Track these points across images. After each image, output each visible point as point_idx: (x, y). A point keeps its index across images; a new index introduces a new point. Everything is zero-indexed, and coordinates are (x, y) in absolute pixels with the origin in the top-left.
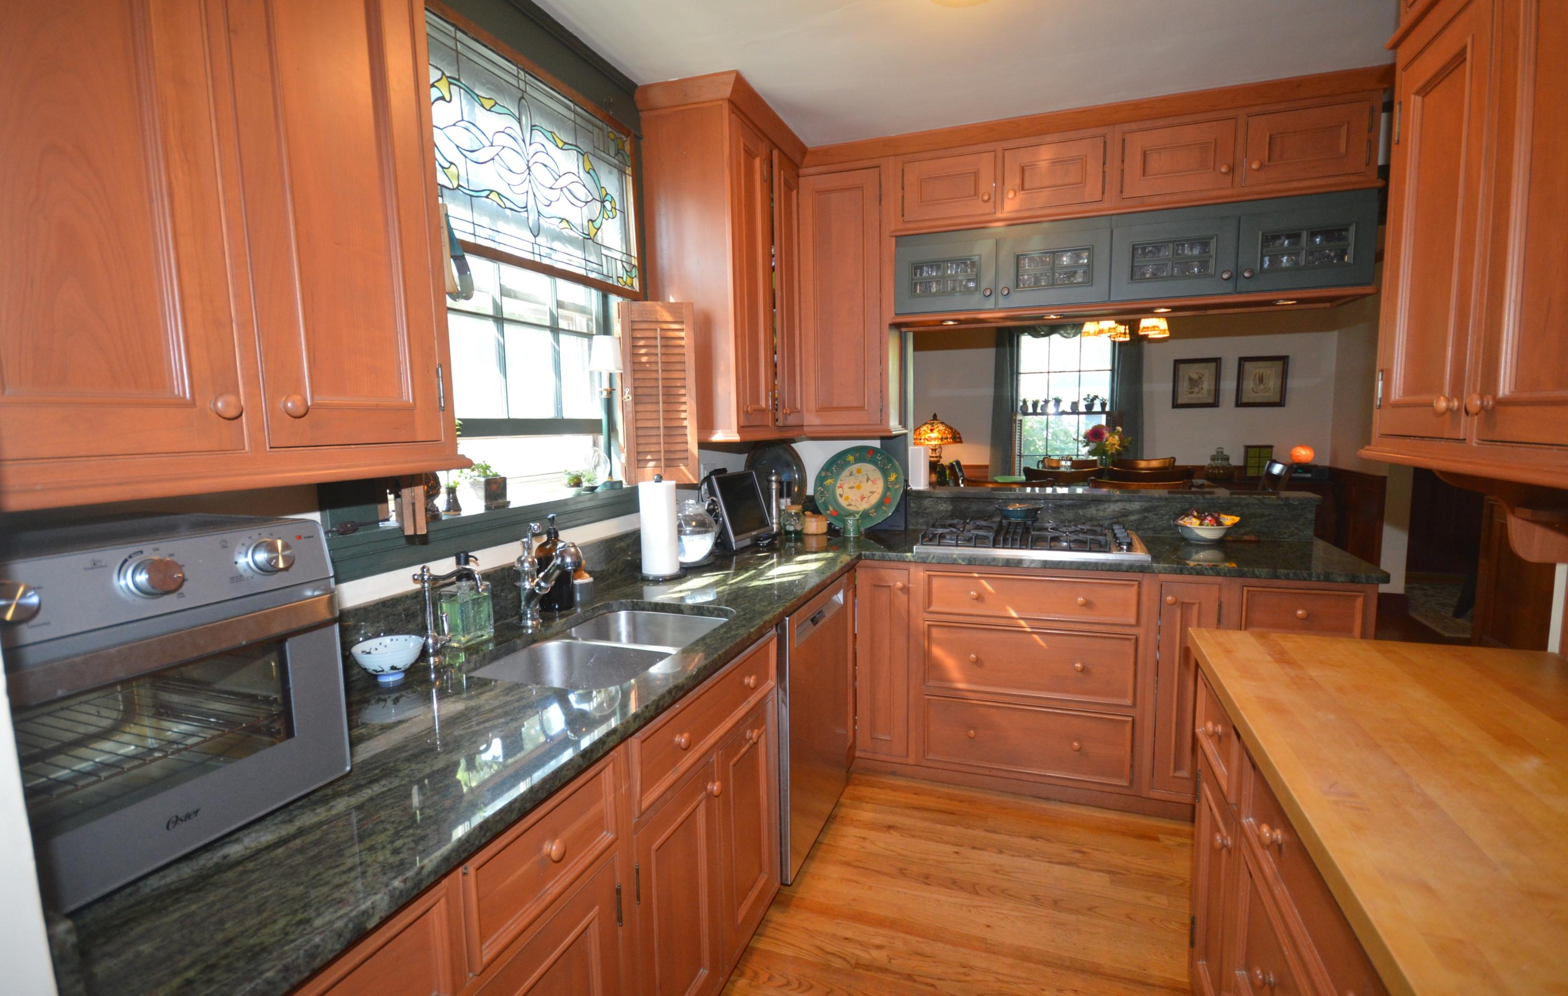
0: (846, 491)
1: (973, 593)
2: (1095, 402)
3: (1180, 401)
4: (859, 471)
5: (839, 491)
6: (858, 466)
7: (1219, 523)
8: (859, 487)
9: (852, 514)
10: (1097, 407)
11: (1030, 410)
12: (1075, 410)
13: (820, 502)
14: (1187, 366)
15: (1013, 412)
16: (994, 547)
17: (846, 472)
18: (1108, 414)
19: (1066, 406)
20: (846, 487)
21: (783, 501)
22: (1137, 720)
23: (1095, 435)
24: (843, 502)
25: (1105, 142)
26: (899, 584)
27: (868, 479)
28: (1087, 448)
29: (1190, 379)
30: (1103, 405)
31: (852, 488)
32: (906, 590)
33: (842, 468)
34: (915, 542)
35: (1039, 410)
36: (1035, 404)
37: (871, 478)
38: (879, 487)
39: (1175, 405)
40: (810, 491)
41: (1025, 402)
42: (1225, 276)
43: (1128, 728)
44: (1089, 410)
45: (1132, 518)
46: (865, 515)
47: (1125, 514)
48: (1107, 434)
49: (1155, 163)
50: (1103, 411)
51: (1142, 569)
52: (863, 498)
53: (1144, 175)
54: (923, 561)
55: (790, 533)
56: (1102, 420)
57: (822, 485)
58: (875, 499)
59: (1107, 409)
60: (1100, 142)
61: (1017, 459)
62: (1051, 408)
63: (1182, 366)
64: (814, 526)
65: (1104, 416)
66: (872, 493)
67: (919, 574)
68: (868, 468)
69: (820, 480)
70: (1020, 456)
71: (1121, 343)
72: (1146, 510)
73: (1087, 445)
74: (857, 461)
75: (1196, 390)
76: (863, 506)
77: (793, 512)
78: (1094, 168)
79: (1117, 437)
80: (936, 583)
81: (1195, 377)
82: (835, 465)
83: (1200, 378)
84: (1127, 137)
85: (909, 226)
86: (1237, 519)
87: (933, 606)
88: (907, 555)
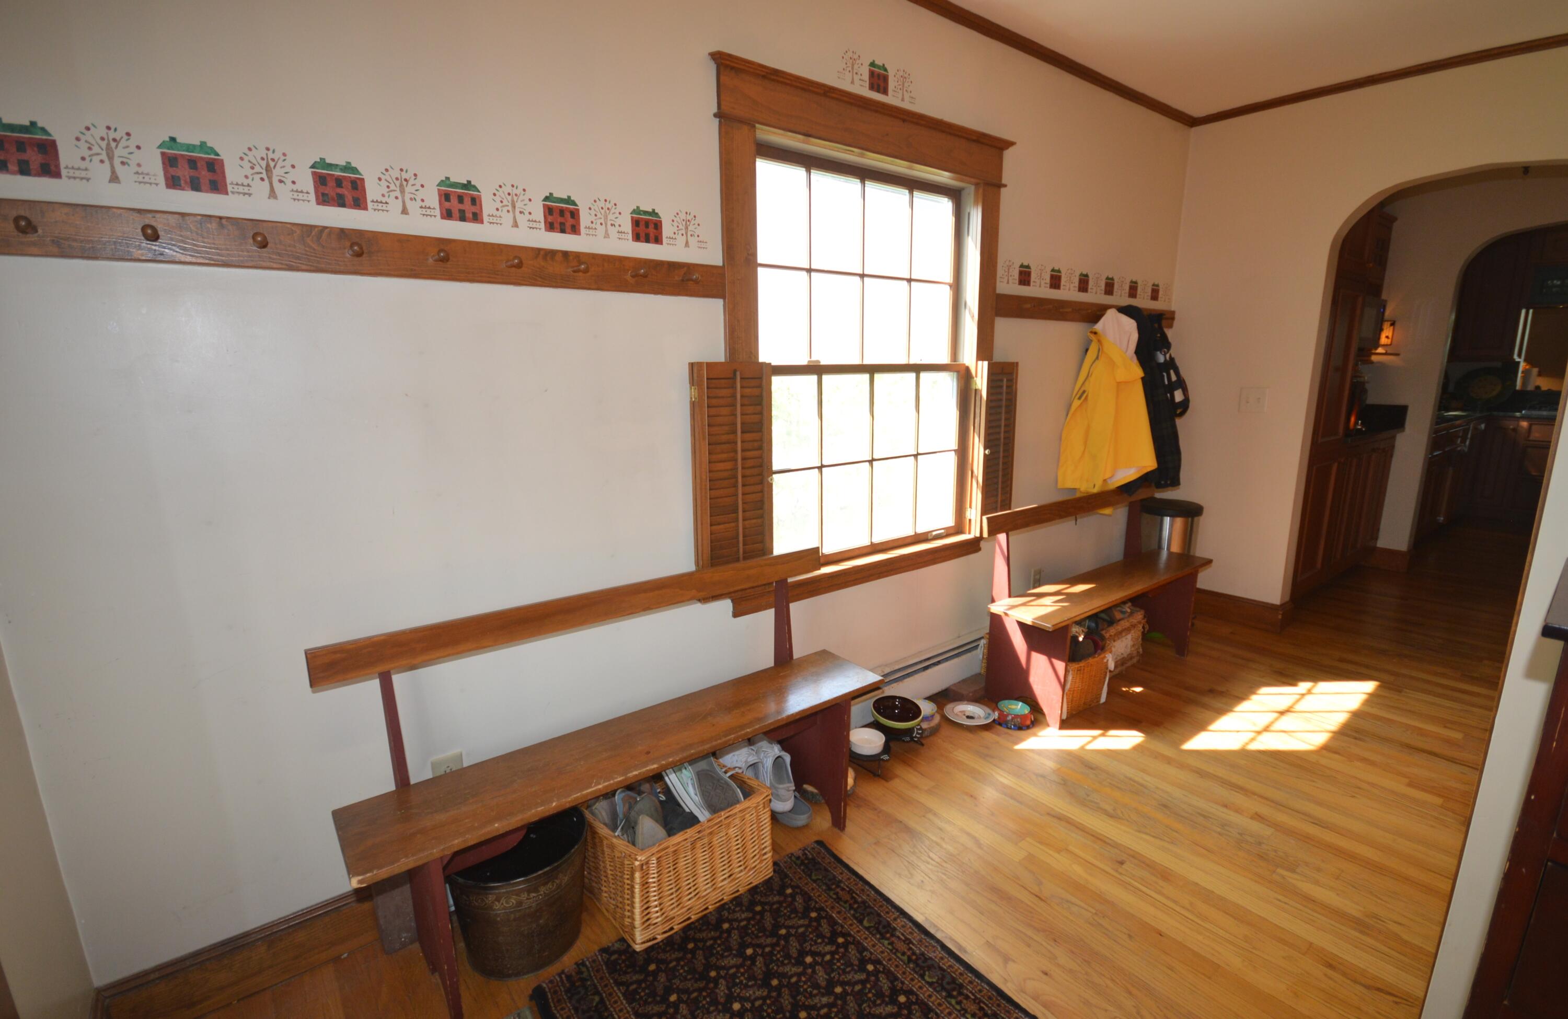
0: (1476, 389)
4: (1486, 379)
5: (1471, 389)
6: (1485, 377)
8: (1484, 387)
9: (1482, 397)
13: (1458, 394)
17: (1478, 379)
20: (1476, 387)
24: (1473, 395)
26: (1511, 427)
27: (1491, 383)
31: (1479, 388)
32: (1515, 430)
33: (1474, 378)
34: (1523, 410)
37: (1493, 383)
38: (1498, 388)
40: (1451, 389)
46: (1490, 399)
52: (1486, 393)
54: (1524, 418)
58: (1495, 394)
66: (1493, 390)
67: (1524, 424)
68: (1492, 378)
74: (1485, 374)
76: (1488, 396)
80: (1534, 427)
82: (1472, 375)
87: (1531, 438)
88: (1518, 414)
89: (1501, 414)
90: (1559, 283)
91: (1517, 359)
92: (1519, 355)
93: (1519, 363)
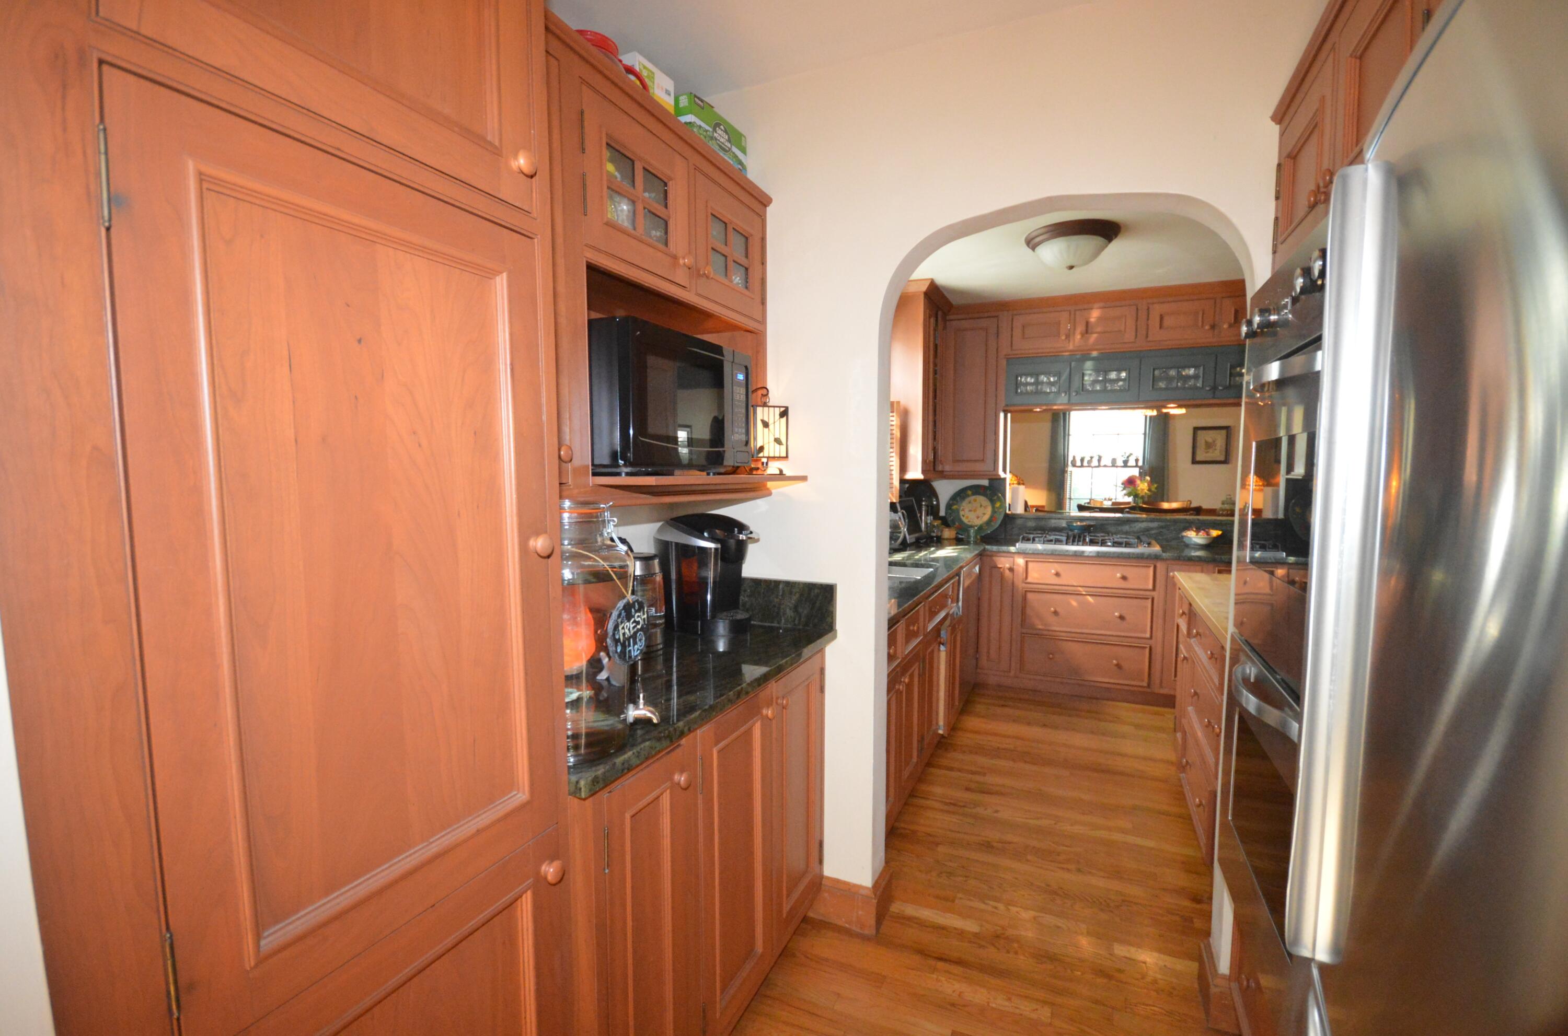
0: (966, 512)
1: (1053, 571)
2: (1130, 458)
3: (1198, 458)
4: (975, 500)
5: (961, 513)
6: (974, 497)
7: (1208, 534)
8: (975, 511)
9: (972, 526)
10: (1132, 462)
11: (1079, 463)
12: (1114, 464)
13: (950, 519)
14: (1204, 432)
15: (1065, 465)
16: (1067, 544)
17: (967, 500)
18: (1140, 468)
19: (1106, 461)
20: (967, 510)
21: (929, 518)
22: (1153, 647)
23: (1130, 482)
24: (965, 520)
25: (1137, 309)
26: (1007, 566)
27: (981, 506)
28: (1125, 492)
29: (1206, 442)
30: (1137, 461)
31: (970, 511)
32: (1011, 570)
33: (963, 498)
34: (1017, 541)
35: (1085, 464)
36: (1082, 460)
37: (983, 505)
38: (989, 511)
39: (1194, 462)
40: (942, 513)
41: (1074, 457)
42: (1208, 388)
43: (1147, 650)
44: (1126, 464)
45: (1153, 532)
46: (980, 528)
47: (1148, 529)
48: (1138, 482)
49: (1168, 321)
50: (1137, 466)
51: (1156, 557)
52: (978, 517)
53: (1161, 327)
54: (1020, 553)
55: (933, 537)
56: (1135, 472)
57: (950, 509)
58: (986, 518)
59: (1140, 463)
60: (1134, 308)
61: (1068, 501)
62: (1095, 463)
63: (1199, 432)
64: (947, 533)
65: (1137, 470)
66: (984, 514)
67: (1020, 561)
68: (981, 499)
69: (949, 506)
70: (1070, 499)
71: (1151, 417)
72: (1162, 527)
73: (1124, 489)
74: (974, 494)
75: (1211, 451)
76: (978, 522)
77: (936, 524)
78: (1131, 322)
79: (1146, 484)
80: (1030, 565)
81: (1210, 440)
82: (960, 495)
83: (1214, 442)
84: (1151, 306)
85: (1016, 352)
86: (1220, 533)
87: (1029, 580)
88: (1012, 549)
89: (995, 548)
90: (1033, 380)
91: (1002, 475)
92: (1004, 470)
93: (1005, 479)
